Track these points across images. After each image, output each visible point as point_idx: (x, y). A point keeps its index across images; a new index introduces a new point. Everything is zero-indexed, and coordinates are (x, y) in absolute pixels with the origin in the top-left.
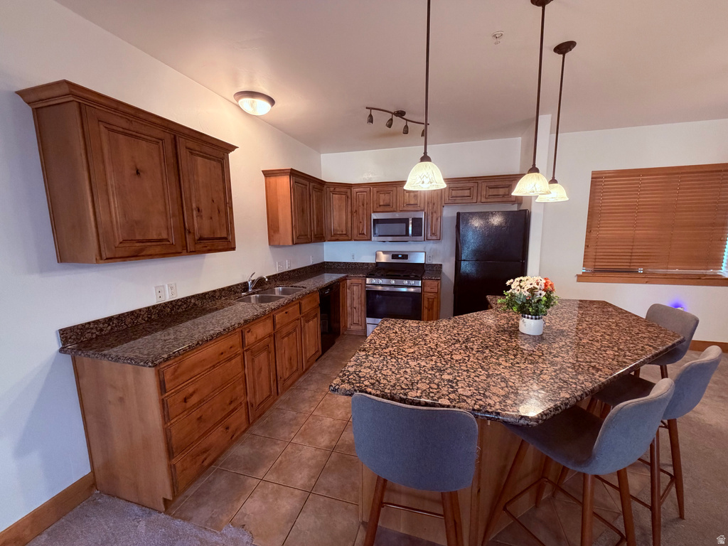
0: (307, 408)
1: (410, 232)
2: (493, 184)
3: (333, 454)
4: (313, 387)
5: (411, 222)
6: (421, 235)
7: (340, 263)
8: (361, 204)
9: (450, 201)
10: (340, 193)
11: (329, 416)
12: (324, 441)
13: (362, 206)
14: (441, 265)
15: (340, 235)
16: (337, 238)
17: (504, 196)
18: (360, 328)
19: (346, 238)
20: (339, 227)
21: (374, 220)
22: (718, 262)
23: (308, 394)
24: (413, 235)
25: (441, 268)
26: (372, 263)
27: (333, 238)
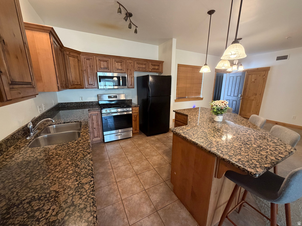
0: (115, 198)
1: (121, 84)
2: (153, 64)
3: (159, 212)
4: (103, 183)
5: (121, 79)
6: (126, 86)
7: (72, 103)
8: (88, 66)
9: (138, 70)
10: (73, 57)
11: (133, 194)
12: (146, 209)
13: (89, 67)
14: (131, 100)
15: (76, 84)
16: (75, 87)
17: (157, 69)
18: (99, 139)
19: (81, 87)
20: (76, 79)
21: (99, 76)
22: (199, 93)
23: (106, 189)
24: (122, 85)
25: (132, 101)
26: (95, 102)
27: (73, 87)
